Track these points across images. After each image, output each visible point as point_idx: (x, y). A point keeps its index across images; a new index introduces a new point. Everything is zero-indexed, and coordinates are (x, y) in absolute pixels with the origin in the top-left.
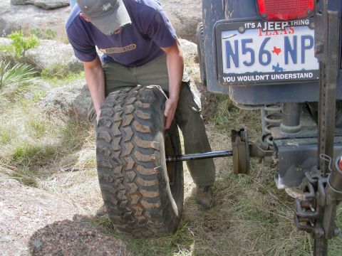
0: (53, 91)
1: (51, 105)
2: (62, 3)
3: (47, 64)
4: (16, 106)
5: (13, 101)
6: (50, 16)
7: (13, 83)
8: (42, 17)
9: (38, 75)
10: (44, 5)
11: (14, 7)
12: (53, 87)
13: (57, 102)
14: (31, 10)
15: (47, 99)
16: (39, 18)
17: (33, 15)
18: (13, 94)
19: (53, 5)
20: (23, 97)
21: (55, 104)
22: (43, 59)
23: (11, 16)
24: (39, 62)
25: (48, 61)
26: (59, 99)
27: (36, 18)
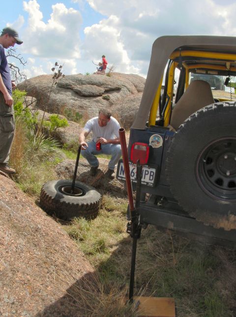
0: (67, 160)
1: (63, 169)
2: (93, 94)
3: (68, 140)
4: (43, 164)
5: (41, 161)
6: (81, 101)
7: (44, 148)
8: (76, 100)
9: (61, 147)
10: (80, 92)
11: (59, 88)
12: (68, 158)
13: (67, 168)
14: (69, 93)
15: (62, 165)
16: (74, 101)
17: (70, 97)
18: (43, 156)
19: (86, 94)
20: (48, 159)
21: (65, 169)
22: (67, 136)
23: (54, 95)
24: (64, 138)
25: (70, 138)
26: (69, 167)
27: (71, 100)
